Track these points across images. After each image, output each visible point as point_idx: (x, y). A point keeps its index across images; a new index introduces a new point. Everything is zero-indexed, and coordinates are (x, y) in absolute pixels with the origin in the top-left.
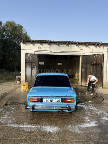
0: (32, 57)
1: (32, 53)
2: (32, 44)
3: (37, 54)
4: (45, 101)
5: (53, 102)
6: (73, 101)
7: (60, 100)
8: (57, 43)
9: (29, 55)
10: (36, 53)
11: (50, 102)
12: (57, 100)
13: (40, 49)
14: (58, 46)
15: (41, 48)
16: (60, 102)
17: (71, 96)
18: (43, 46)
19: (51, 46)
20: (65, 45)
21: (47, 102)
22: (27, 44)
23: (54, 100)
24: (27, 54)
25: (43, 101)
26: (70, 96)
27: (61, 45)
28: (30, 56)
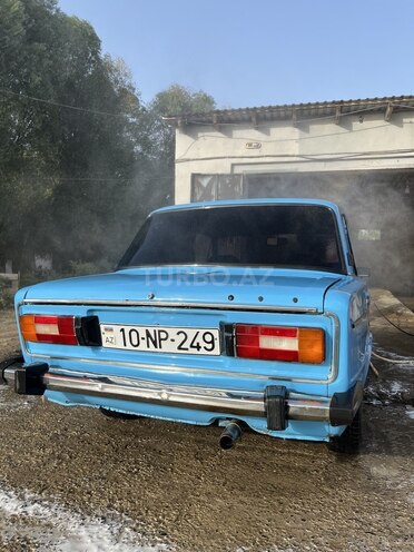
0: (217, 190)
1: (220, 172)
2: (220, 134)
3: (239, 175)
4: (111, 336)
5: (167, 347)
6: (317, 350)
7: (216, 334)
8: (338, 114)
9: (205, 183)
10: (238, 170)
11: (143, 344)
12: (191, 333)
13: (255, 152)
14: (341, 129)
15: (258, 146)
16: (217, 351)
17: (299, 306)
18: (268, 133)
19: (308, 131)
20: (381, 122)
21: (129, 346)
22: (200, 134)
23: (172, 332)
24: (199, 175)
25: (104, 338)
26: (291, 305)
27: (356, 125)
28: (210, 184)
